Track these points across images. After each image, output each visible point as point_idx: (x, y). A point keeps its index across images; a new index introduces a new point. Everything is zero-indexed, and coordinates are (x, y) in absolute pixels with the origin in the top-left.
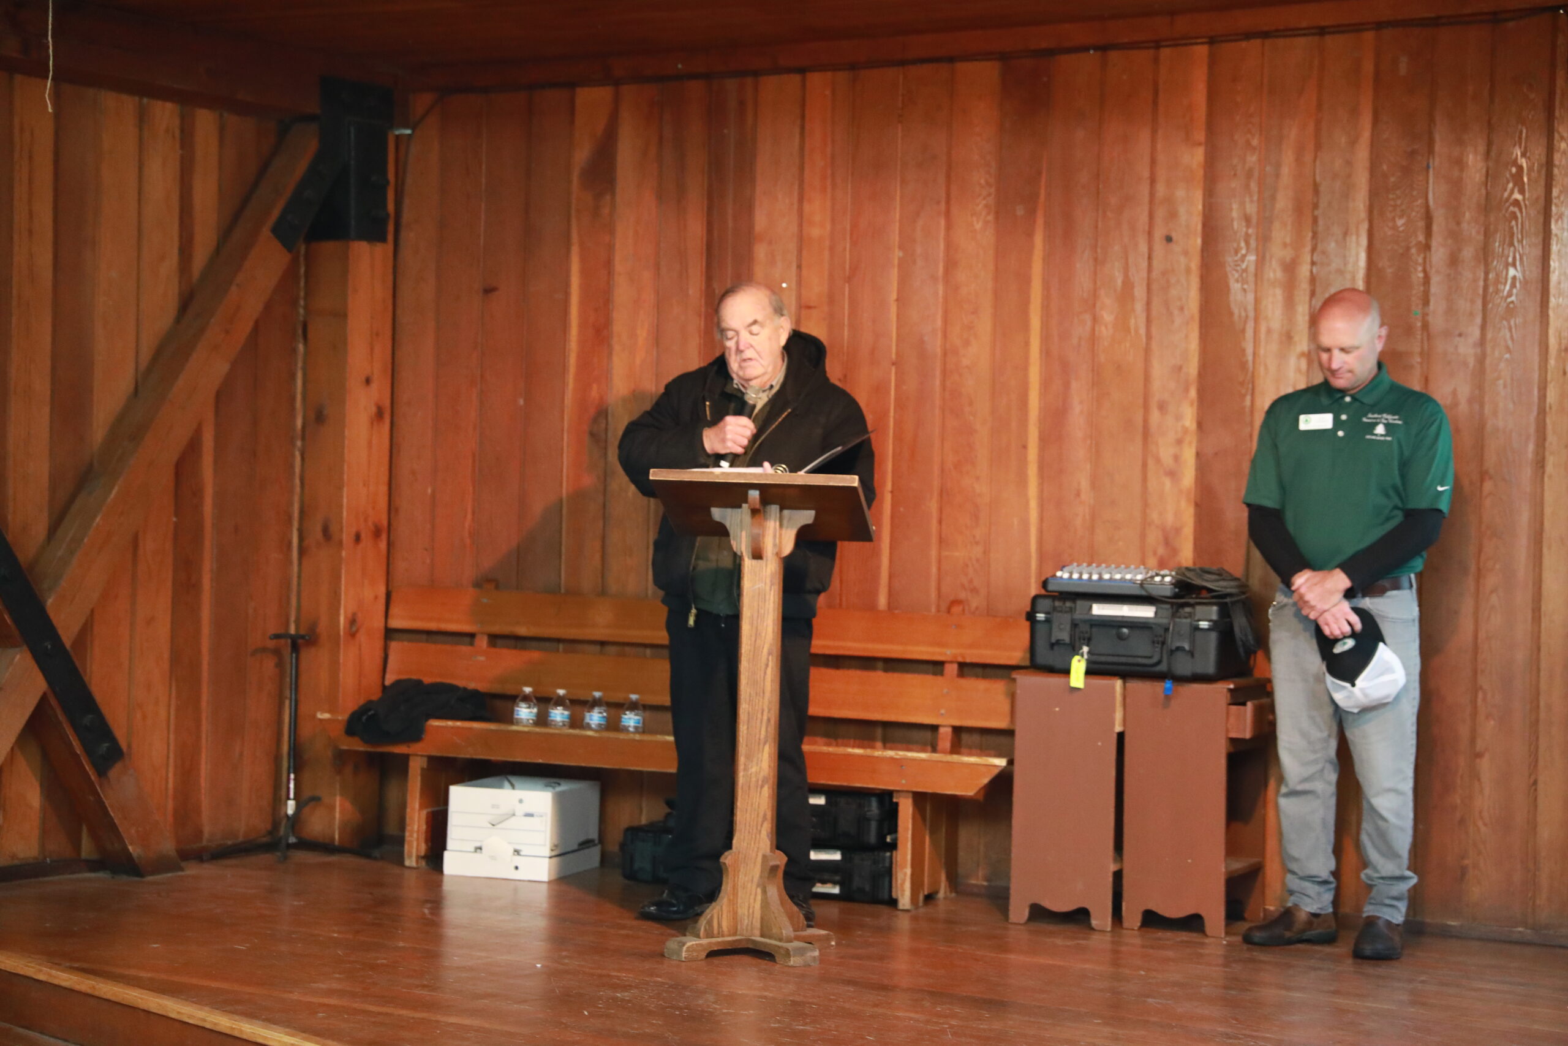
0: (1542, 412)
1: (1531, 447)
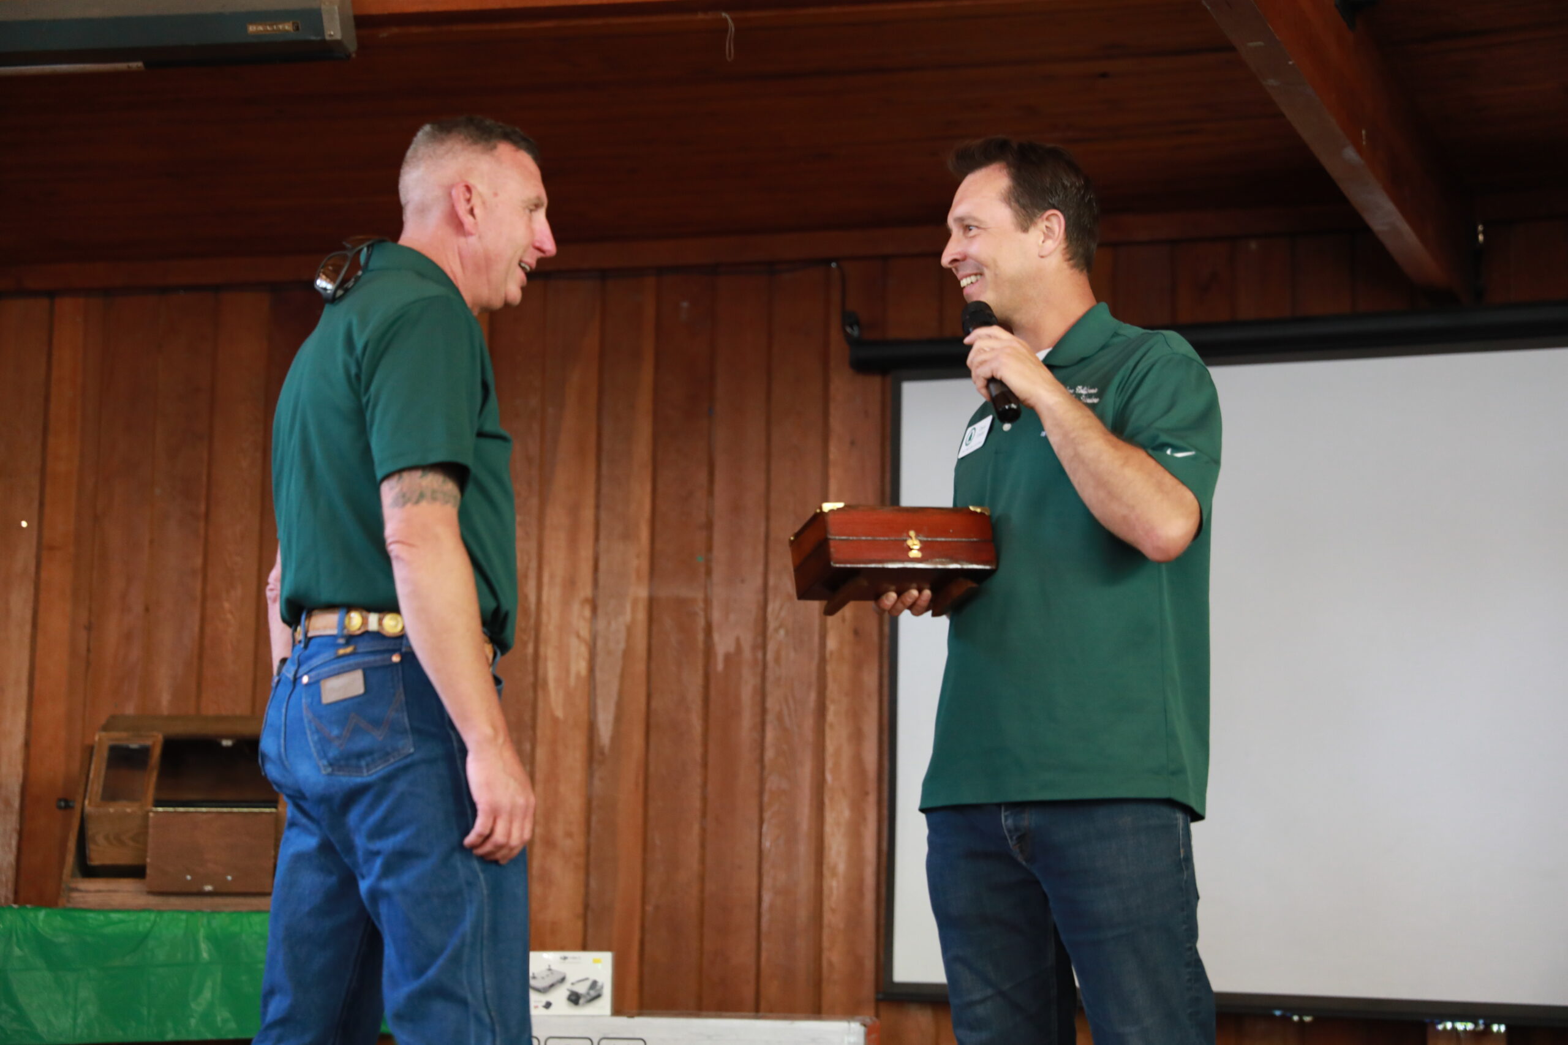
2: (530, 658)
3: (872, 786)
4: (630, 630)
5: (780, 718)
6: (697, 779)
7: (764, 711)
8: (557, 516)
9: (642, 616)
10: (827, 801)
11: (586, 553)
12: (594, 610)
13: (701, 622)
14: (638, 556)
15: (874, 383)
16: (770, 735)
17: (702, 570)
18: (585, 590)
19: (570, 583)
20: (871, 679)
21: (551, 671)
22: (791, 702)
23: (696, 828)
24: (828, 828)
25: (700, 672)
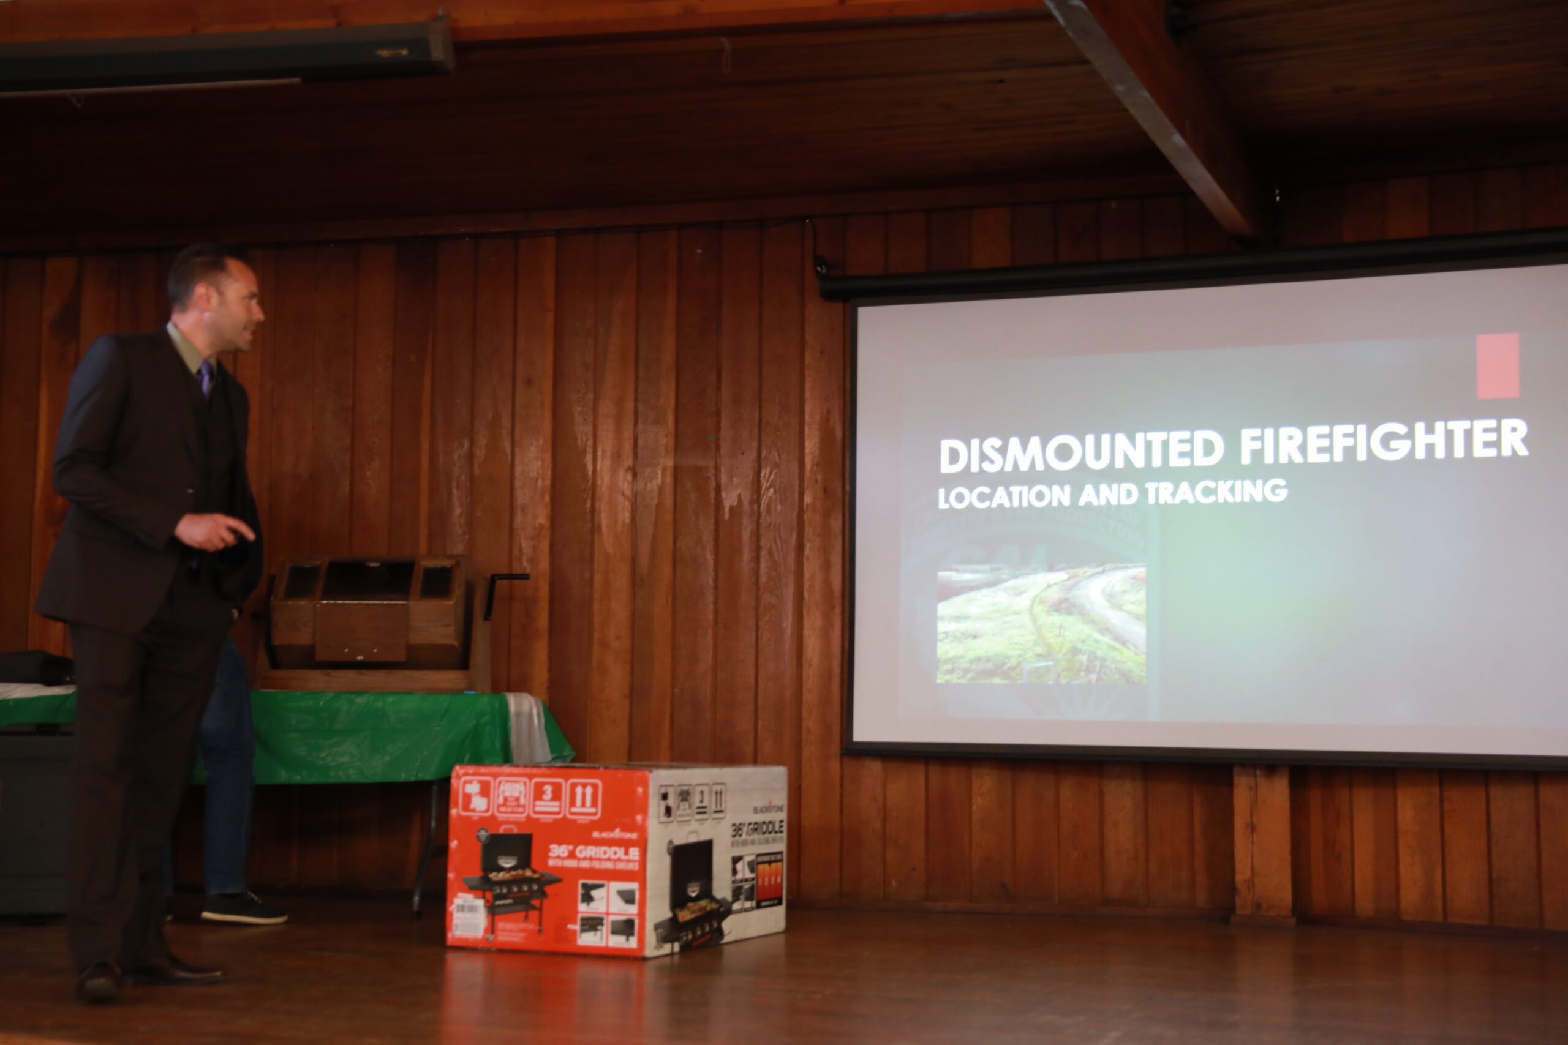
0: (801, 511)
1: (794, 537)
2: (588, 510)
3: (837, 601)
4: (661, 489)
5: (770, 553)
6: (710, 598)
7: (758, 548)
8: (607, 407)
9: (669, 479)
10: (805, 612)
11: (628, 434)
12: (635, 475)
13: (713, 484)
14: (666, 436)
15: (838, 307)
16: (763, 566)
17: (713, 445)
18: (629, 462)
19: (617, 457)
20: (836, 524)
21: (604, 520)
22: (778, 541)
23: (710, 633)
24: (806, 632)
25: (713, 520)
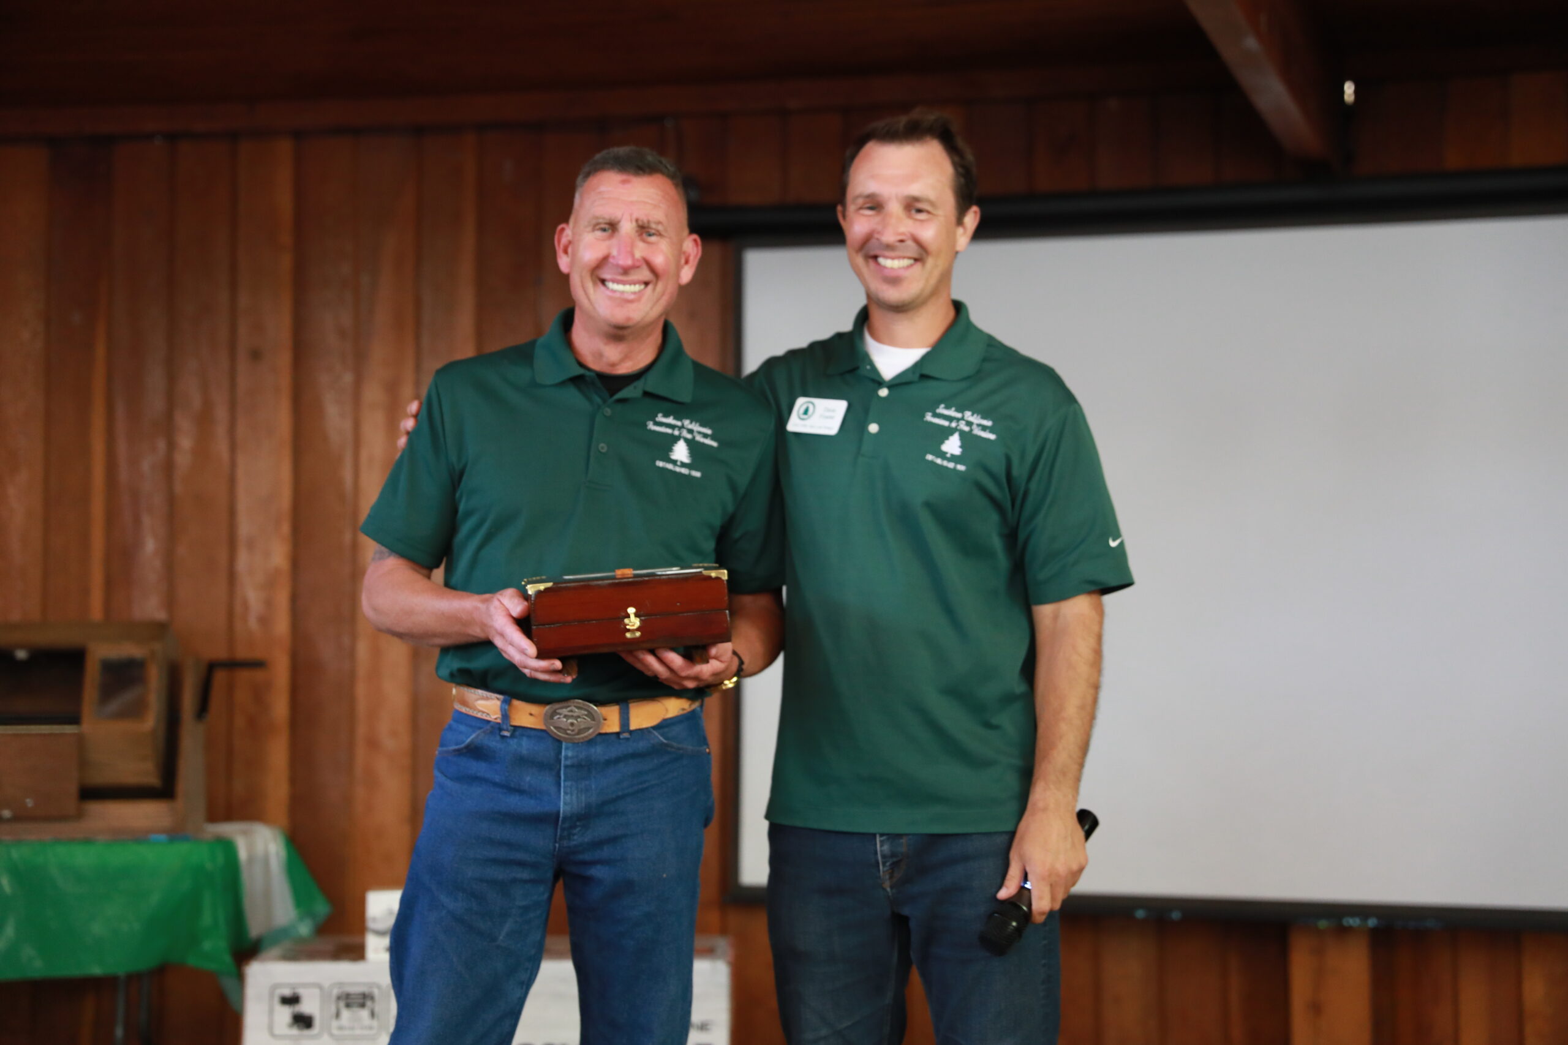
8: (373, 393)
